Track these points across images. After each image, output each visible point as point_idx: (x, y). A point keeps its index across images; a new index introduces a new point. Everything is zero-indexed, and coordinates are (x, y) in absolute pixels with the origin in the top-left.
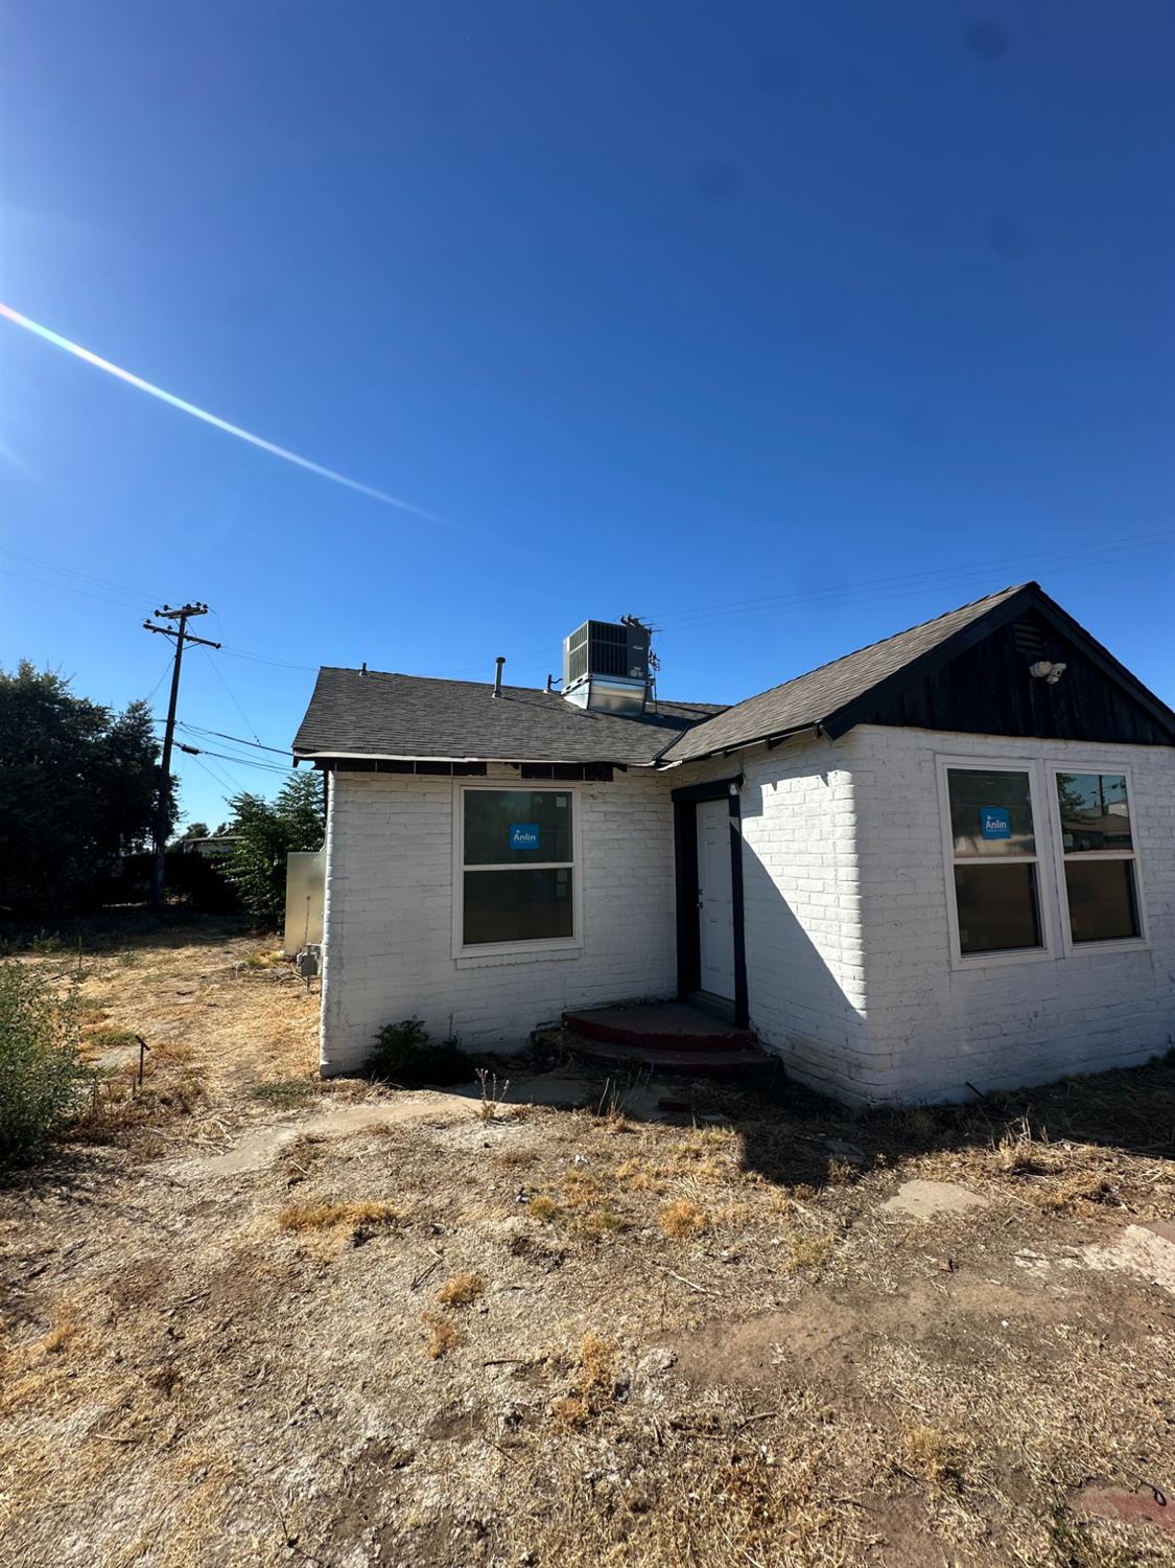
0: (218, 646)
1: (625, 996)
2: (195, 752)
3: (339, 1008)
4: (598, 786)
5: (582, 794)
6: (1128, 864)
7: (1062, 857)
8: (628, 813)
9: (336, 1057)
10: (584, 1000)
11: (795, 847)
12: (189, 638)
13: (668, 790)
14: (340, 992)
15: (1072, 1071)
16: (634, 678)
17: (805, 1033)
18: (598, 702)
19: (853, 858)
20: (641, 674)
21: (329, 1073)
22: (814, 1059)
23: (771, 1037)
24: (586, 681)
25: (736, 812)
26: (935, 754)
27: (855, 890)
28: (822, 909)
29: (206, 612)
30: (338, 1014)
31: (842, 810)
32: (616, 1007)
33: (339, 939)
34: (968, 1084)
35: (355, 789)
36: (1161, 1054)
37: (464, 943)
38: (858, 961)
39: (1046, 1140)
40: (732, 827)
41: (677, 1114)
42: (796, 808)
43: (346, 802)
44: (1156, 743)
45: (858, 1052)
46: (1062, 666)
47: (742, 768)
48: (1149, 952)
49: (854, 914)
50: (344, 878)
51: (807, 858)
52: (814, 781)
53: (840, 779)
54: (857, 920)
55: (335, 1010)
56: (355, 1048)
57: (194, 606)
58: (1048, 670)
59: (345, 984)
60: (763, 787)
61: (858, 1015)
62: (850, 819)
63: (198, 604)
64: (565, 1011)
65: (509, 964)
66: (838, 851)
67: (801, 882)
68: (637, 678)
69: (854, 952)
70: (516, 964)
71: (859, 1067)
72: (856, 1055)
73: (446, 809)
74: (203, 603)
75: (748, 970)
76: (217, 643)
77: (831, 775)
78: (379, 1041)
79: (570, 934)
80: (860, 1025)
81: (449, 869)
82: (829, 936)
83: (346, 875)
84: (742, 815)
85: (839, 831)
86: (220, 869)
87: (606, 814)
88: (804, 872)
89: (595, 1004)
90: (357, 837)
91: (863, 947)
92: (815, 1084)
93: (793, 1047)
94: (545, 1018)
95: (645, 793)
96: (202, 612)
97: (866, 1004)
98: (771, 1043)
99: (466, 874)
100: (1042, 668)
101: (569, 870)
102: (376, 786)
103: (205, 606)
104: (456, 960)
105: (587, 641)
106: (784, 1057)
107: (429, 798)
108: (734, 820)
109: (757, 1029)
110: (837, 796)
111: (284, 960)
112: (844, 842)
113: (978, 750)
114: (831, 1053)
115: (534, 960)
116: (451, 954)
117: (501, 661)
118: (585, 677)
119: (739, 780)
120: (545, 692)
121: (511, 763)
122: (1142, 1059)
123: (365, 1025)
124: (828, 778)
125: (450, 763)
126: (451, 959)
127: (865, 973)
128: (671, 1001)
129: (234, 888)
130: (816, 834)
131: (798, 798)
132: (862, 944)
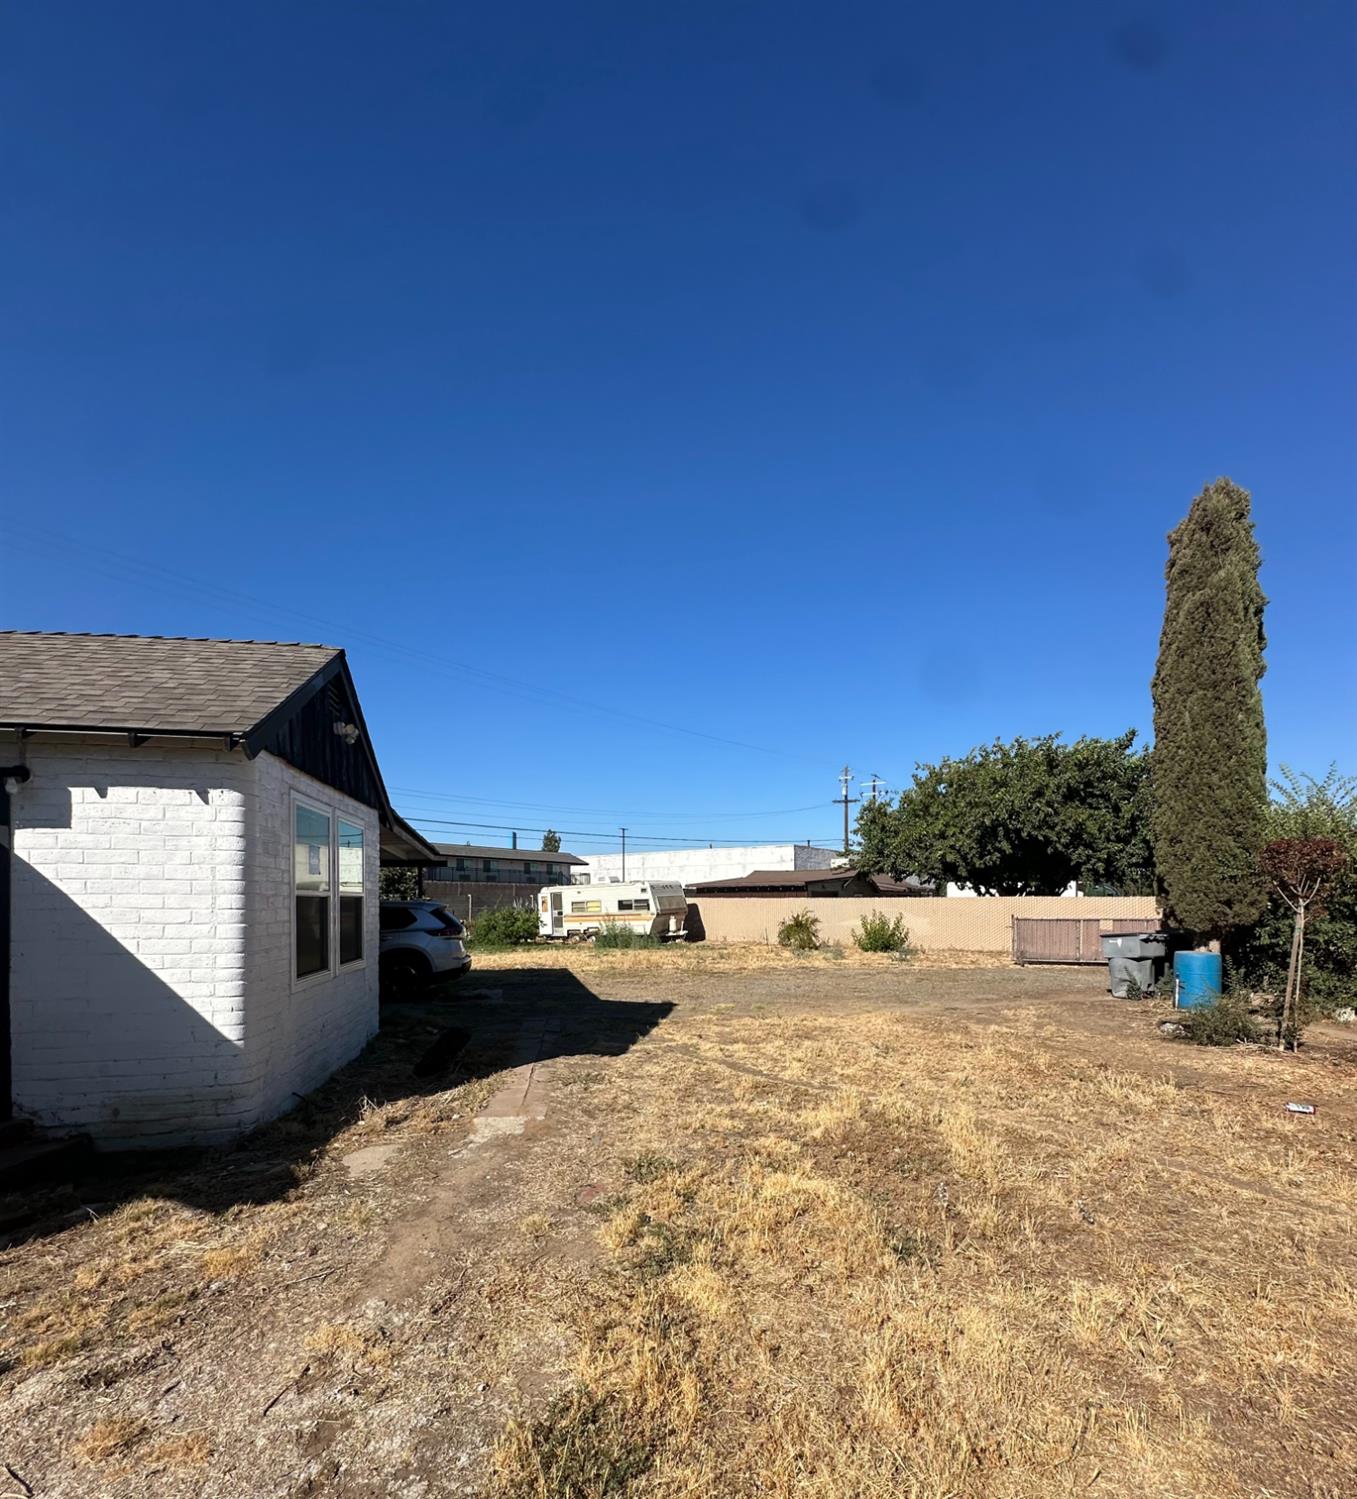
11: (140, 871)
17: (138, 1090)
19: (238, 885)
22: (154, 1115)
23: (64, 1114)
27: (239, 918)
28: (186, 942)
31: (227, 832)
34: (293, 1094)
38: (236, 992)
42: (144, 824)
45: (230, 1085)
47: (29, 758)
49: (236, 943)
52: (182, 795)
53: (226, 802)
54: (240, 949)
60: (76, 793)
61: (236, 1047)
62: (237, 844)
66: (217, 877)
69: (234, 983)
71: (230, 1099)
72: (227, 1089)
77: (213, 794)
80: (233, 1056)
82: (194, 971)
84: (14, 823)
85: (222, 856)
88: (157, 901)
91: (245, 977)
92: (151, 1143)
93: (112, 1114)
97: (244, 1034)
98: (67, 1122)
106: (95, 1131)
109: (34, 1113)
110: (222, 817)
112: (229, 867)
114: (188, 1099)
119: (22, 773)
124: (210, 795)
127: (245, 1002)
130: (181, 857)
131: (153, 812)
132: (244, 974)
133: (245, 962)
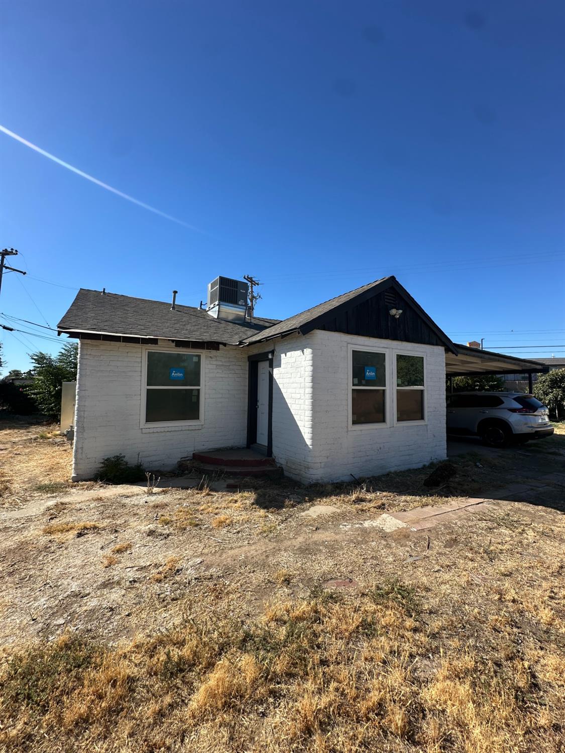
0: (25, 273)
1: (223, 446)
2: (11, 330)
3: (82, 450)
4: (214, 353)
5: (206, 356)
6: (422, 391)
7: (396, 388)
8: (227, 366)
9: (80, 473)
10: (204, 447)
11: (291, 380)
12: (7, 268)
13: (246, 356)
14: (83, 443)
15: (392, 470)
16: (240, 305)
17: (291, 457)
18: (223, 315)
19: (311, 384)
20: (244, 304)
21: (77, 480)
22: (293, 467)
23: (280, 459)
24: (217, 305)
25: (271, 366)
26: (348, 344)
27: (311, 398)
28: (299, 405)
29: (17, 254)
30: (82, 453)
31: (308, 365)
32: (218, 450)
33: (83, 419)
34: (351, 474)
35: (91, 348)
36: (427, 464)
37: (146, 422)
38: (310, 426)
39: (372, 492)
40: (270, 372)
41: (232, 489)
42: (293, 364)
43: (87, 354)
44: (437, 345)
45: (308, 462)
46: (401, 311)
47: (274, 347)
48: (426, 425)
49: (310, 407)
50: (85, 390)
51: (295, 385)
52: (299, 352)
53: (308, 351)
54: (311, 410)
55: (80, 451)
56: (91, 468)
57: (9, 250)
58: (396, 313)
59: (86, 439)
60: (282, 355)
61: (309, 447)
62: (310, 368)
63: (12, 249)
64: (195, 452)
65: (168, 431)
66: (306, 382)
67: (293, 395)
68: (242, 305)
69: (309, 422)
70: (171, 431)
71: (308, 468)
72: (307, 464)
73: (139, 360)
74: (15, 249)
75: (273, 432)
76: (24, 271)
77: (305, 350)
78: (102, 465)
79: (198, 418)
80: (310, 451)
81: (139, 388)
82: (301, 417)
83: (86, 389)
84: (274, 367)
85: (307, 373)
86: (26, 391)
87: (217, 365)
88: (294, 391)
89: (209, 449)
90: (92, 371)
91: (313, 421)
92: (294, 477)
93: (287, 463)
94: (185, 455)
95: (235, 357)
96: (14, 254)
97: (312, 443)
98: (280, 462)
99: (148, 390)
100: (393, 312)
101: (198, 390)
102: (102, 347)
103: (16, 251)
104: (142, 429)
105: (218, 286)
106: (284, 467)
107: (129, 354)
108: (271, 369)
109: (275, 457)
110: (307, 359)
111: (60, 435)
112: (308, 378)
113: (366, 343)
114: (299, 464)
115: (180, 429)
116: (139, 426)
117: (175, 292)
118: (217, 303)
119: (273, 352)
120: (199, 309)
121: (171, 340)
122: (420, 466)
123: (95, 458)
124: (304, 352)
125: (139, 338)
126: (140, 429)
127: (313, 431)
128: (243, 448)
129: (35, 400)
130: (299, 375)
131: (293, 360)
132: (312, 419)
133: (312, 415)
